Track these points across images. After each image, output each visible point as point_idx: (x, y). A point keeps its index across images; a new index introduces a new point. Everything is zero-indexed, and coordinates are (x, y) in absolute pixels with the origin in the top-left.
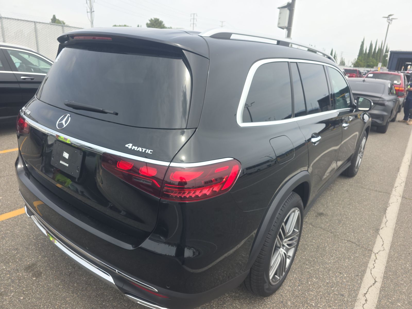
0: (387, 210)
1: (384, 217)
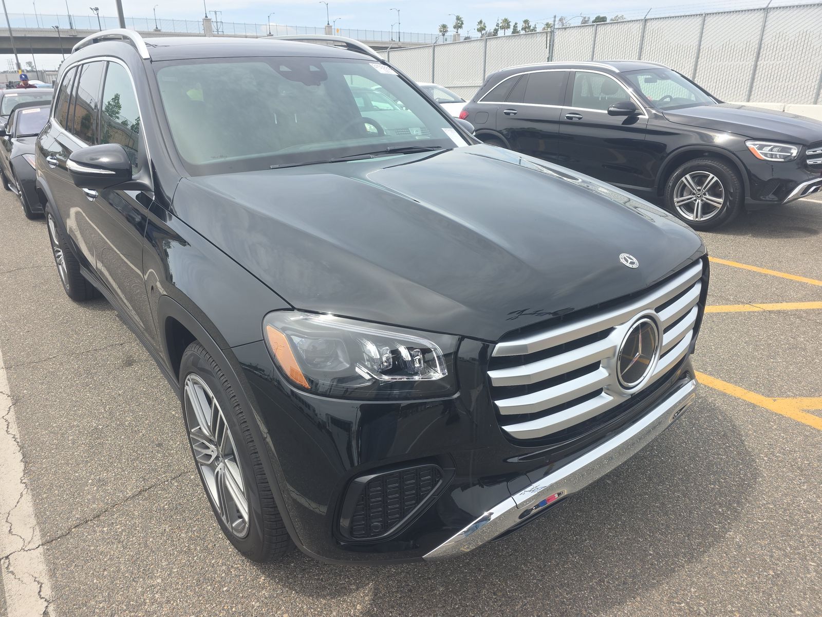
0: (21, 461)
1: (18, 436)
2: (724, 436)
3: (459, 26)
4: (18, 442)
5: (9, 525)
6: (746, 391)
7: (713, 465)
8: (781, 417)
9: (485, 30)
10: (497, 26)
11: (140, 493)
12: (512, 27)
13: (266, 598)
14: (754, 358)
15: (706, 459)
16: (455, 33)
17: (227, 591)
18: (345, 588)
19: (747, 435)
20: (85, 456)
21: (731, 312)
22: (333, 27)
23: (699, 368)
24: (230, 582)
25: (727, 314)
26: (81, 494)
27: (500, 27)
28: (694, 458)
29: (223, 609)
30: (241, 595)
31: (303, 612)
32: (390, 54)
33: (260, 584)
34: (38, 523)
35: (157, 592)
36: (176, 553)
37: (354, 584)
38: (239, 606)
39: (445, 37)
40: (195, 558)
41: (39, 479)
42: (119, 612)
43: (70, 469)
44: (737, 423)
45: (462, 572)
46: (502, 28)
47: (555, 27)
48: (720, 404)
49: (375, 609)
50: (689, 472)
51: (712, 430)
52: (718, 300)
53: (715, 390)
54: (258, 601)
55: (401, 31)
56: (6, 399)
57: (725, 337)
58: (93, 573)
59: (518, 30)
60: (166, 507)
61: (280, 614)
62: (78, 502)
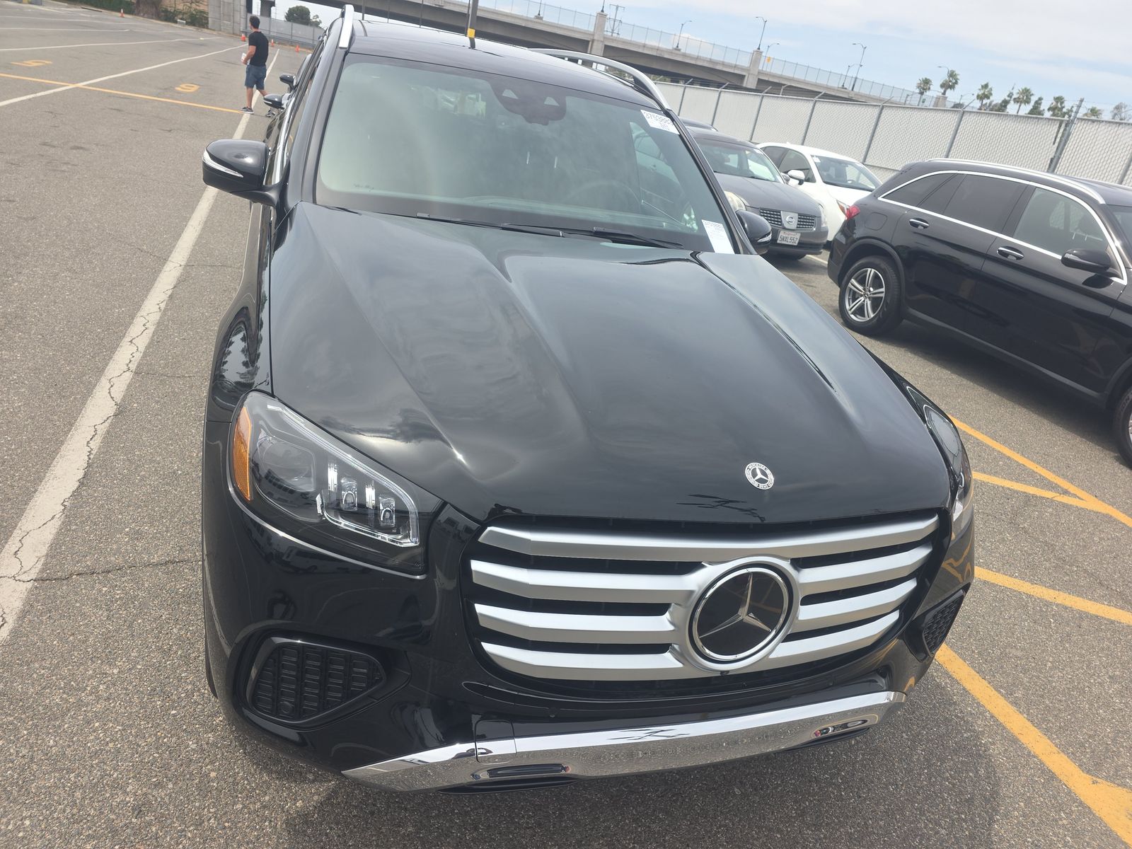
0: (79, 480)
1: (94, 452)
2: (967, 801)
3: (949, 85)
4: (90, 459)
5: (20, 545)
6: (1055, 749)
7: (916, 836)
8: (1086, 810)
9: (988, 98)
10: (1008, 96)
11: (166, 563)
12: (1032, 103)
13: (207, 744)
14: (1107, 705)
15: (911, 823)
16: (940, 94)
17: (174, 715)
18: (301, 773)
19: (1006, 816)
20: (142, 499)
21: (1120, 623)
22: (763, 54)
23: (1001, 687)
24: (184, 707)
25: (1112, 622)
26: (109, 540)
27: (1015, 99)
28: (893, 814)
29: (155, 735)
30: (184, 727)
31: (235, 779)
32: (817, 105)
33: (213, 724)
34: (47, 555)
35: (105, 683)
36: (153, 647)
37: (314, 773)
38: (174, 739)
39: (924, 97)
40: (168, 663)
41: (81, 507)
42: (54, 688)
43: (117, 507)
44: (1003, 791)
45: (451, 821)
46: (1016, 100)
47: (1078, 116)
48: (996, 752)
49: (316, 815)
50: (870, 829)
51: (954, 785)
52: (1111, 596)
53: (1004, 728)
54: (197, 743)
55: (858, 77)
56: (112, 407)
57: (1082, 656)
58: (59, 633)
59: (1041, 109)
60: (181, 590)
61: (208, 769)
62: (100, 548)
